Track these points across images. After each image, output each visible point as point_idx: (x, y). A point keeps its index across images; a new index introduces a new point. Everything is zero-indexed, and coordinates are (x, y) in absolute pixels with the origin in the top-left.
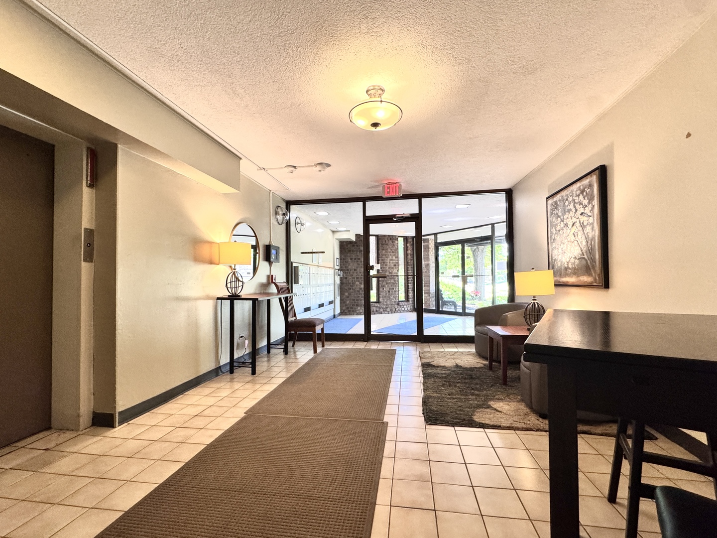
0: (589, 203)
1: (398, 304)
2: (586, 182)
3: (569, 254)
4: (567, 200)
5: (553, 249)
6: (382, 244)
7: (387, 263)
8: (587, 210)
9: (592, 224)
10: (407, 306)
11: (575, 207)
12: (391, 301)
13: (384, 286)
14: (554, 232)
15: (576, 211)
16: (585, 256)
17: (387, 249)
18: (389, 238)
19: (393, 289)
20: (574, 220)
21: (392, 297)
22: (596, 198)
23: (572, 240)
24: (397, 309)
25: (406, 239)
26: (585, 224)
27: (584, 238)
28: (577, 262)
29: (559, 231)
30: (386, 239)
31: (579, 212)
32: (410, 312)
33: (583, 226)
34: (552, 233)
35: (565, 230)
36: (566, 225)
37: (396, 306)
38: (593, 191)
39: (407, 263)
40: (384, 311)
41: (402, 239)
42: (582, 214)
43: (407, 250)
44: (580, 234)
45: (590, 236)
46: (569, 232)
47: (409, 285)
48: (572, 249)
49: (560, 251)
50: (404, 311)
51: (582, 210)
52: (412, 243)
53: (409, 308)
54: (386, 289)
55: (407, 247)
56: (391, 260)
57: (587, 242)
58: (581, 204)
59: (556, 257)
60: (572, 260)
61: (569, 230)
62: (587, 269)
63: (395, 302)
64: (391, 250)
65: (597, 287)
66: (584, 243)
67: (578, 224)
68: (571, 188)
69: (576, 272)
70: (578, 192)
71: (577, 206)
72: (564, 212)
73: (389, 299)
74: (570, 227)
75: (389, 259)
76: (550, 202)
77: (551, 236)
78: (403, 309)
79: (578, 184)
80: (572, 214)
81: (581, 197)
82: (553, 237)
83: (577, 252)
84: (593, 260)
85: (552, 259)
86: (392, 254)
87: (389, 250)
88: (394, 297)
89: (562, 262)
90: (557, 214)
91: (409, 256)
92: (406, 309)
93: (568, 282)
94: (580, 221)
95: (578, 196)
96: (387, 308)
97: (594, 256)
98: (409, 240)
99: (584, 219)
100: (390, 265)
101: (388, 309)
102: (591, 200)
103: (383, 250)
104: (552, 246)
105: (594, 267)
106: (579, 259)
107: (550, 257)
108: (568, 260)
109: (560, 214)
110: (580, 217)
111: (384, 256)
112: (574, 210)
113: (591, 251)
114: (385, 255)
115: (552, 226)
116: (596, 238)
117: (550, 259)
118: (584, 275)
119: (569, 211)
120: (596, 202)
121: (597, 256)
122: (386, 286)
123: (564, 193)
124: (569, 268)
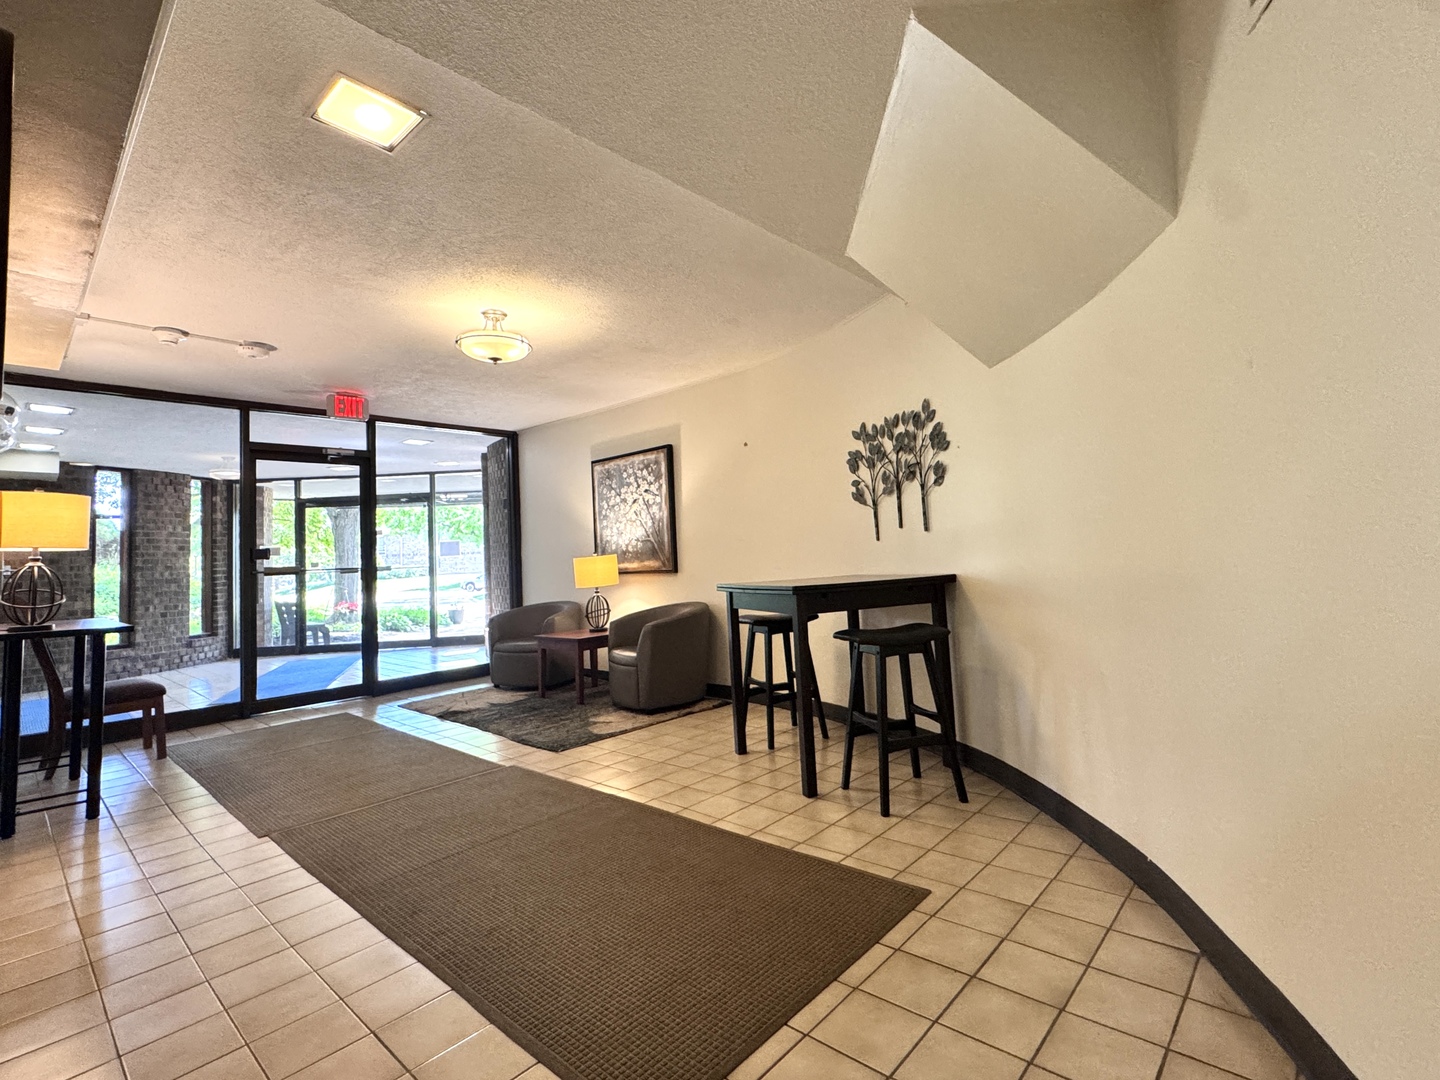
0: (655, 481)
1: (189, 645)
2: (652, 457)
3: (628, 536)
4: (625, 471)
5: (602, 529)
6: (147, 495)
7: (158, 541)
8: (653, 488)
9: (660, 503)
10: (213, 647)
11: (637, 481)
12: (169, 640)
13: (150, 602)
14: (606, 506)
15: (639, 486)
16: (652, 539)
17: (161, 508)
18: (167, 481)
19: (176, 607)
20: (636, 496)
21: (172, 629)
22: (663, 477)
23: (633, 519)
24: (186, 658)
25: (209, 486)
26: (651, 502)
27: (649, 517)
28: (640, 545)
29: (613, 506)
30: (157, 481)
31: (642, 489)
32: (221, 660)
33: (648, 505)
34: (601, 507)
35: (622, 506)
36: (624, 501)
37: (183, 651)
38: (660, 470)
39: (214, 541)
40: (146, 666)
41: (199, 483)
42: (646, 491)
43: (214, 511)
44: (644, 514)
45: (657, 517)
46: (629, 511)
47: (219, 594)
48: (633, 529)
49: (615, 530)
50: (202, 661)
51: (647, 487)
52: (225, 494)
53: (216, 653)
54: (155, 609)
55: (214, 504)
56: (171, 534)
57: (654, 523)
58: (644, 479)
59: (609, 538)
60: (634, 543)
61: (628, 508)
62: (653, 553)
63: (179, 640)
64: (172, 509)
65: (667, 572)
66: (650, 524)
67: (641, 501)
68: (631, 459)
69: (637, 556)
70: (641, 466)
71: (640, 481)
72: (622, 485)
73: (164, 633)
74: (630, 504)
75: (165, 532)
76: (598, 468)
77: (600, 512)
78: (202, 656)
79: (641, 457)
80: (633, 488)
81: (645, 472)
82: (604, 513)
83: (640, 533)
84: (661, 543)
85: (601, 540)
86: (174, 519)
87: (167, 510)
88: (176, 627)
89: (617, 545)
90: (610, 485)
91: (219, 527)
92: (210, 655)
93: (626, 569)
94: (644, 499)
95: (642, 470)
96: (156, 657)
97: (663, 539)
98: (219, 488)
99: (648, 497)
100: (168, 548)
101: (161, 661)
102: (658, 478)
103: (148, 508)
104: (600, 524)
105: (662, 551)
106: (642, 541)
107: (598, 538)
108: (627, 542)
109: (614, 486)
110: (644, 494)
111: (152, 525)
112: (635, 485)
113: (658, 533)
114: (154, 522)
115: (601, 500)
116: (665, 520)
117: (599, 541)
118: (649, 559)
119: (629, 485)
120: (664, 481)
121: (666, 538)
122: (156, 601)
123: (621, 462)
124: (629, 552)
